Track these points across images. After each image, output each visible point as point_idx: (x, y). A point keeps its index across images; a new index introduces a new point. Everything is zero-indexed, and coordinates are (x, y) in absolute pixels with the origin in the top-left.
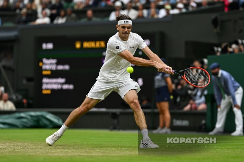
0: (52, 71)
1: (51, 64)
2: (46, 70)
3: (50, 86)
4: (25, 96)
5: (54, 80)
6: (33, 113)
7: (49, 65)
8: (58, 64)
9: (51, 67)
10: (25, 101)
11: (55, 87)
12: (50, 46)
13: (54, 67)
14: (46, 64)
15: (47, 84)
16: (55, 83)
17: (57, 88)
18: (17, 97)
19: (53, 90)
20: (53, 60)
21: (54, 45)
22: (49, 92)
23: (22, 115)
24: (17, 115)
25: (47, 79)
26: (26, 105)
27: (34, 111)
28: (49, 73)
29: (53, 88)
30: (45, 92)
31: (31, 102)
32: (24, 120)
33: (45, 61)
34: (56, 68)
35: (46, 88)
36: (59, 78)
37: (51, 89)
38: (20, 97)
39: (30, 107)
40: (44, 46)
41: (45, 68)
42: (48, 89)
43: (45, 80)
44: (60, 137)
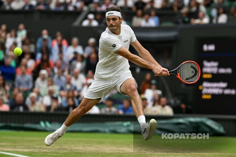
0: (213, 74)
1: (212, 67)
2: (206, 73)
3: (210, 91)
4: (184, 101)
5: (215, 85)
6: (192, 119)
7: (210, 68)
8: (219, 67)
9: (212, 70)
10: (183, 106)
11: (216, 91)
12: (212, 48)
13: (215, 70)
14: (207, 67)
15: (208, 88)
16: (216, 88)
17: (218, 93)
18: (175, 102)
19: (213, 95)
20: (214, 63)
21: (216, 47)
22: (209, 97)
23: (181, 121)
24: (175, 121)
25: (207, 83)
26: (184, 110)
27: (194, 117)
28: (209, 76)
29: (214, 92)
30: (205, 97)
31: (190, 107)
32: (183, 126)
33: (206, 64)
34: (217, 72)
35: (206, 93)
36: (220, 82)
37: (212, 94)
38: (178, 102)
39: (189, 112)
40: (205, 48)
41: (205, 72)
42: (208, 94)
43: (205, 84)
44: (60, 137)
